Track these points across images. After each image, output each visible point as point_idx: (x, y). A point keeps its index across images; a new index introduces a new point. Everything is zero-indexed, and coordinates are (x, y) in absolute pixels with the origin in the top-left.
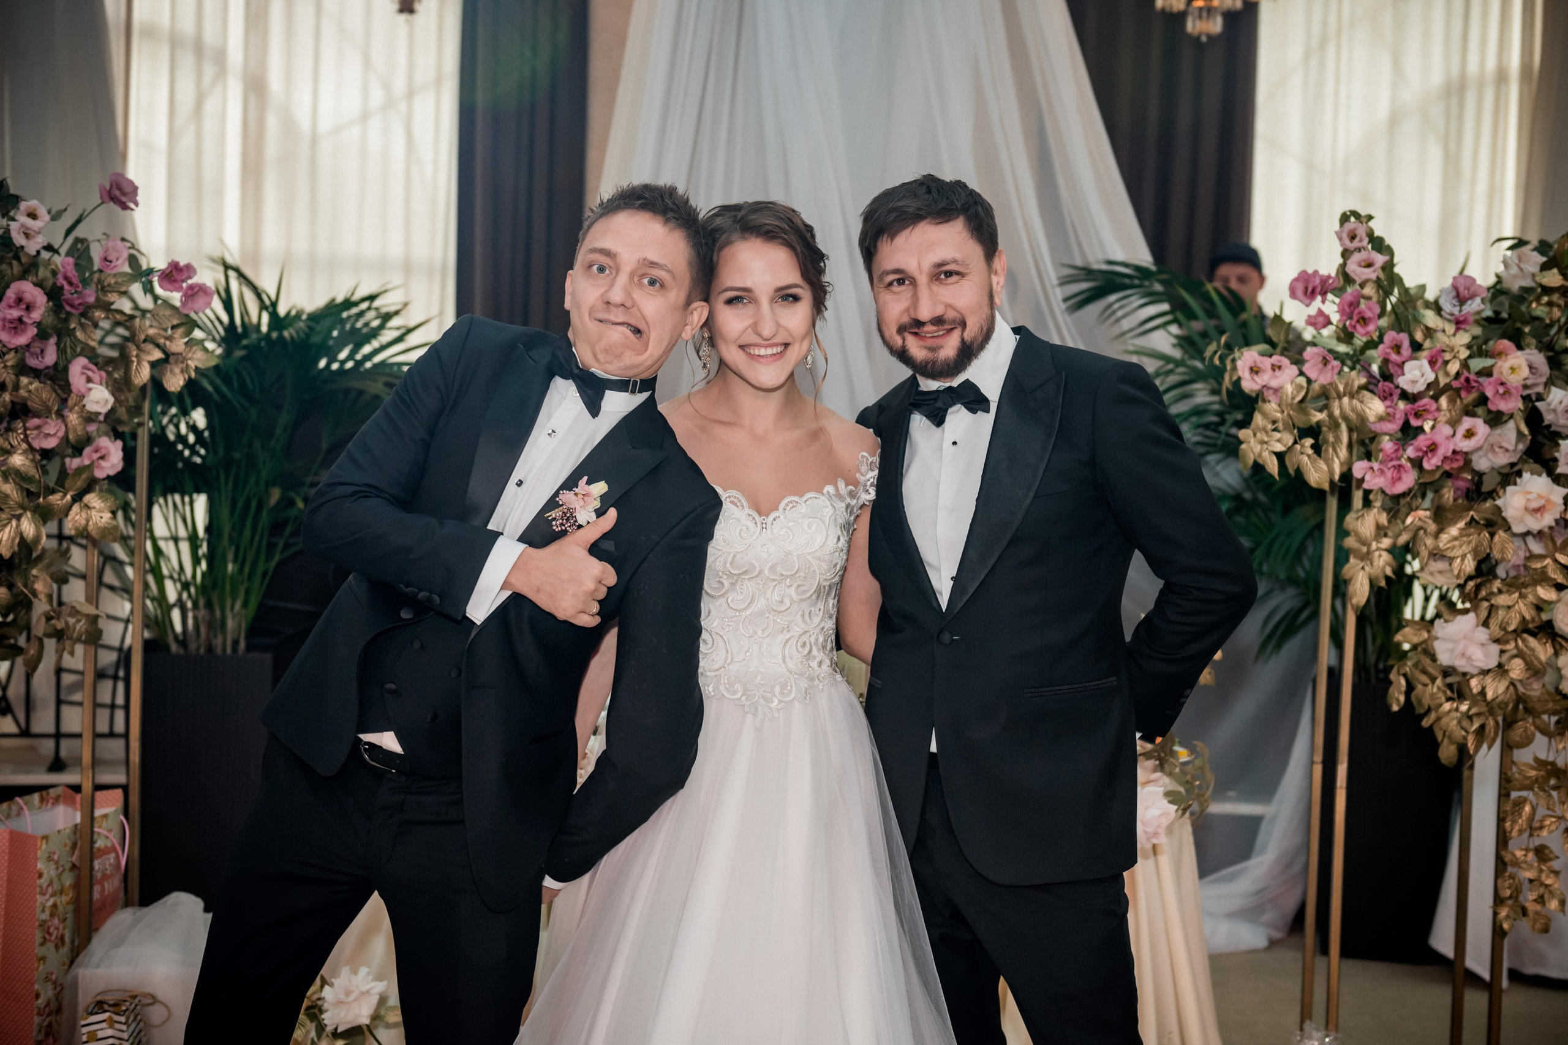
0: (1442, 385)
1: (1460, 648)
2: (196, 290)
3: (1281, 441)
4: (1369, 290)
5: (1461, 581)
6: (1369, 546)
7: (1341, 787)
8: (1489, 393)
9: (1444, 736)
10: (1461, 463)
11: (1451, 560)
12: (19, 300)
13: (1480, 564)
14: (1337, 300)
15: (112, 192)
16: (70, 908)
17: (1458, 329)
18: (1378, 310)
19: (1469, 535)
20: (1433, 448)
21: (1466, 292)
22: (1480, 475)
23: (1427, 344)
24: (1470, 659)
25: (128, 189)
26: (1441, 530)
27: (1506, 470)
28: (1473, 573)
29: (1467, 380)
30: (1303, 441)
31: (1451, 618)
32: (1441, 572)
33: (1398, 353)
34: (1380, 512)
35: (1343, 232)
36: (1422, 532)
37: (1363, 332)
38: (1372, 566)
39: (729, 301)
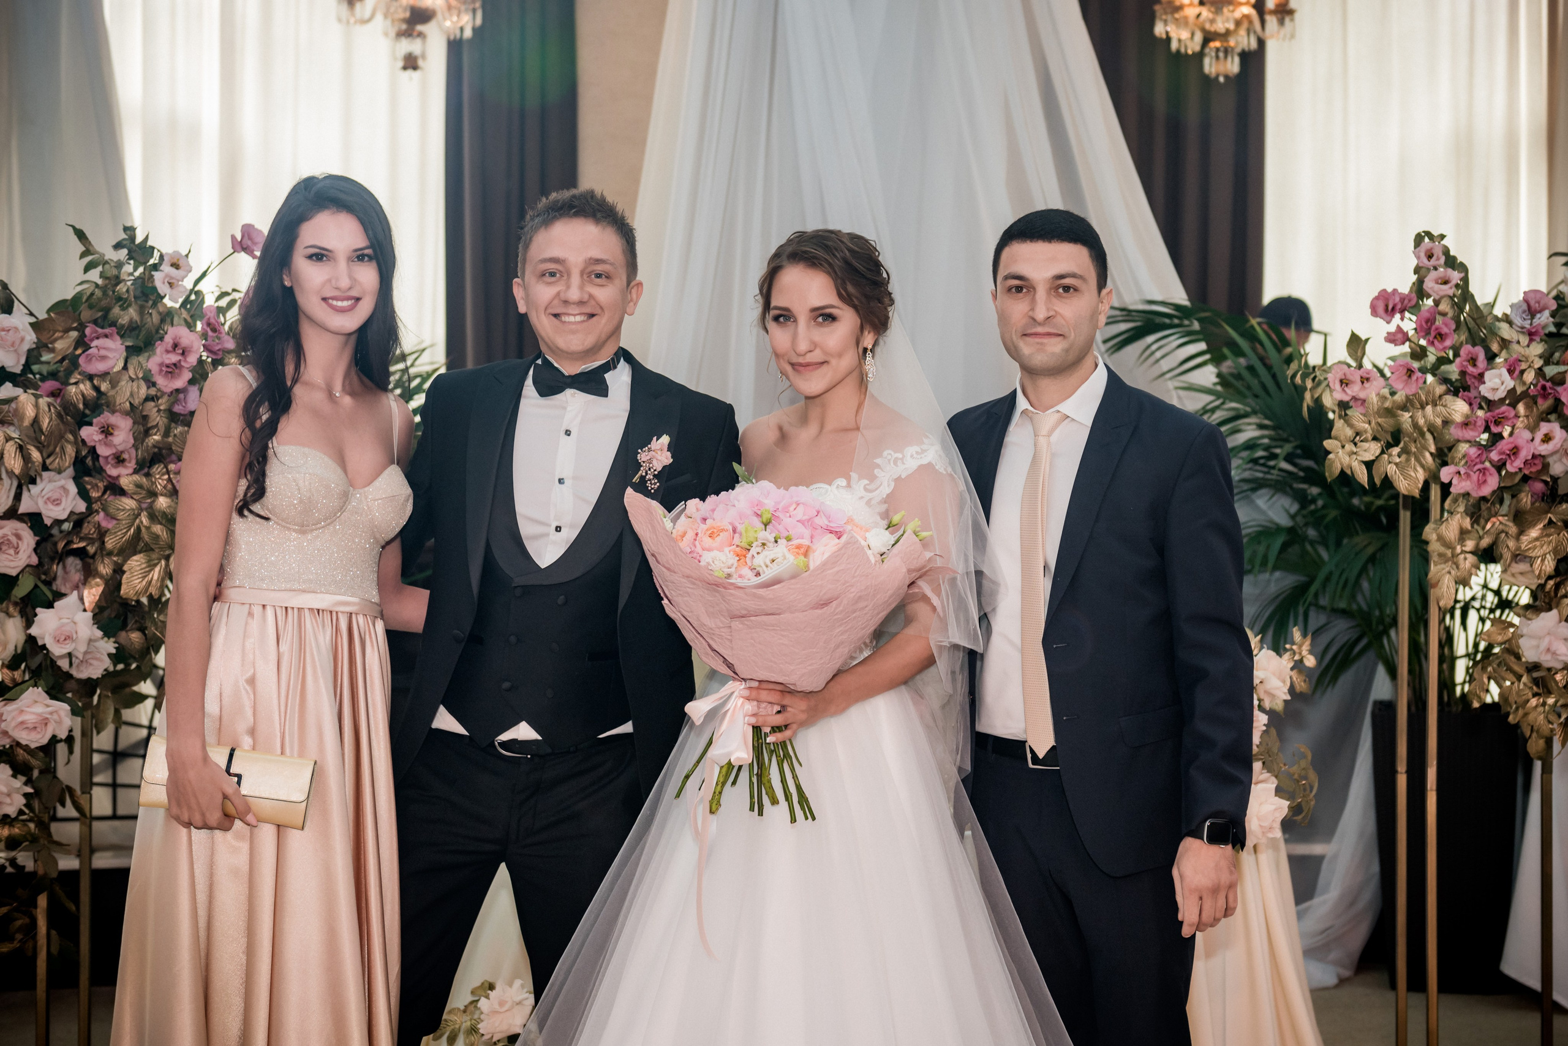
0: (1519, 392)
1: (1544, 644)
3: (1371, 450)
4: (1444, 306)
5: (1542, 581)
6: (1453, 549)
7: (1431, 790)
8: (1564, 399)
9: (1532, 731)
10: (1539, 467)
11: (1531, 561)
12: (176, 345)
13: (1560, 562)
14: (1414, 318)
15: (243, 242)
17: (1531, 340)
18: (1454, 327)
19: (1548, 535)
20: (1514, 452)
21: (1537, 305)
22: (1556, 479)
23: (1503, 355)
24: (1554, 653)
26: (1521, 532)
28: (1553, 573)
29: (1544, 388)
30: (1390, 451)
31: (1534, 617)
32: (1521, 573)
33: (1475, 365)
34: (1462, 516)
35: (1419, 251)
36: (1503, 535)
37: (1441, 347)
38: (1458, 568)
39: (776, 320)
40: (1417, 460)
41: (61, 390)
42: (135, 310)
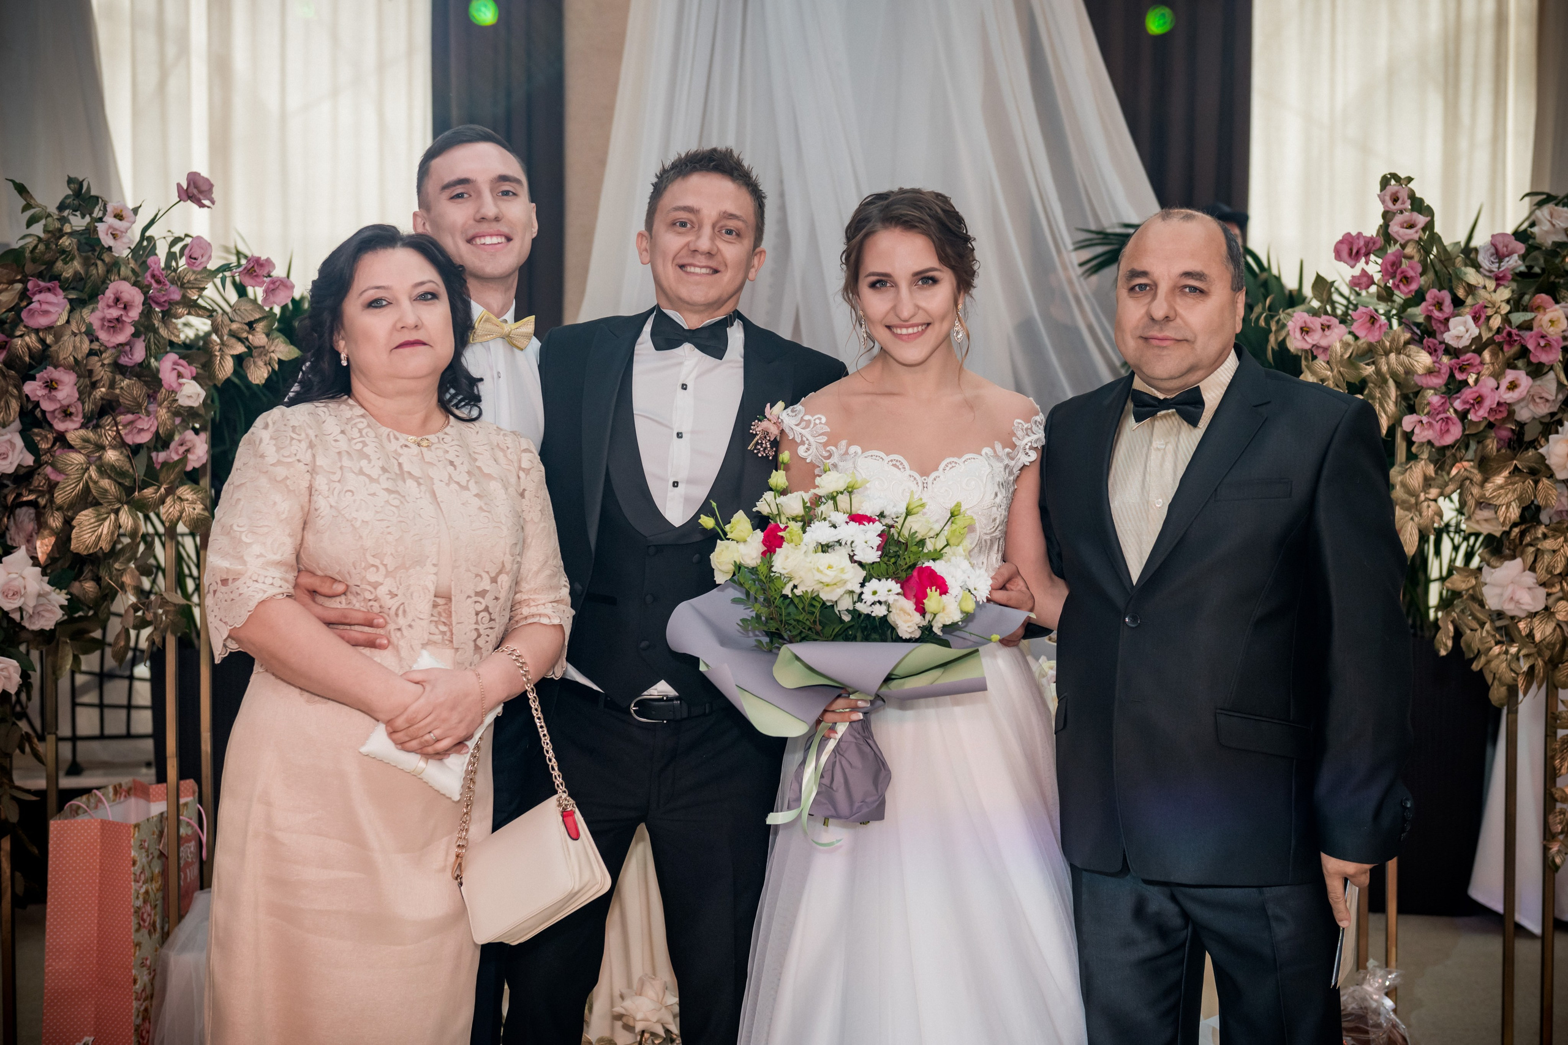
0: (1484, 340)
1: (1508, 593)
2: (277, 284)
4: (1410, 250)
5: (1507, 529)
6: (1417, 497)
8: (1531, 347)
9: (1494, 678)
10: (1505, 414)
11: (1496, 508)
12: (117, 300)
13: (1524, 510)
14: (1380, 261)
15: (189, 190)
16: (160, 895)
17: (1498, 285)
18: (1420, 270)
19: (1513, 483)
20: (1479, 400)
21: (1505, 249)
22: (1521, 425)
23: (1469, 301)
24: (1518, 602)
25: (205, 188)
26: (1486, 480)
27: (1547, 420)
28: (1518, 520)
29: (1509, 334)
31: (1498, 564)
32: (1486, 520)
33: (1441, 310)
34: (1426, 464)
35: (1385, 195)
36: (1468, 482)
37: (1406, 290)
38: (1421, 515)
39: (873, 285)
41: (6, 342)
42: (79, 263)
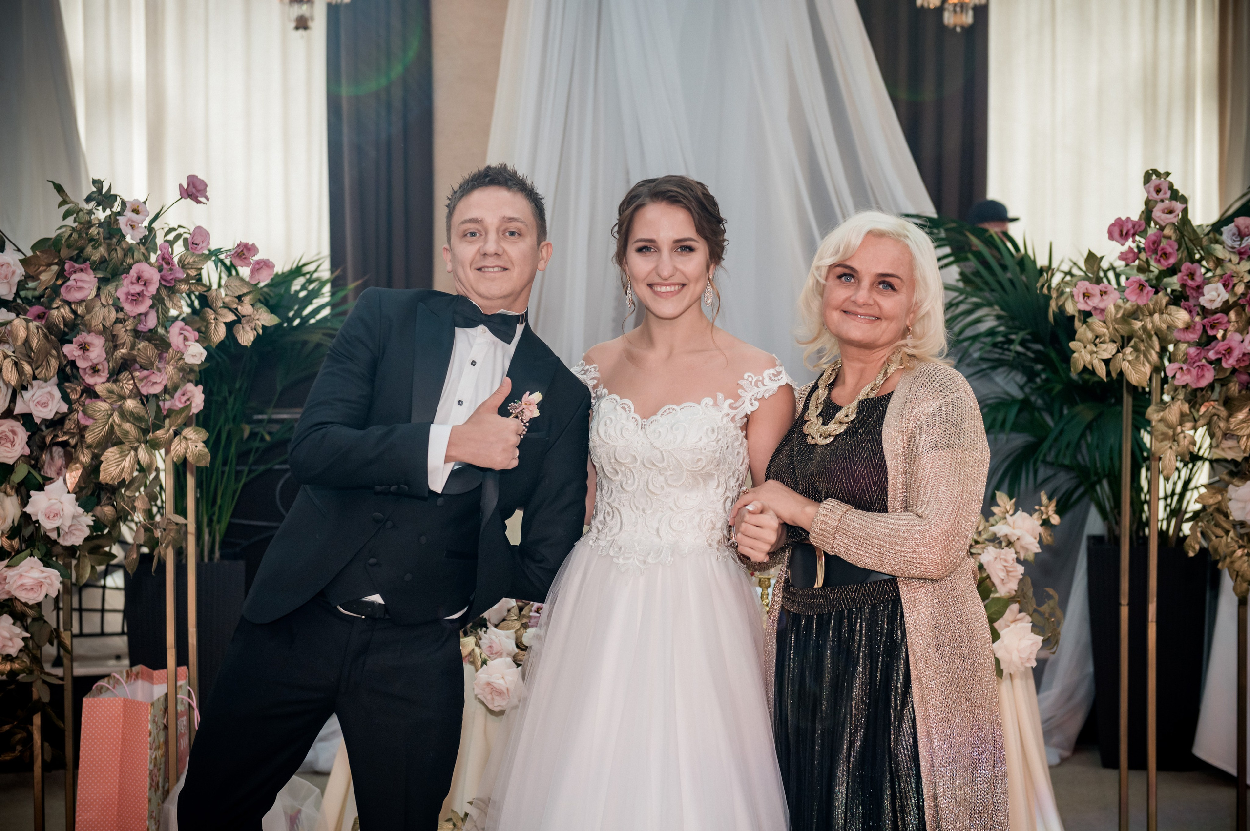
0: (1231, 302)
2: (262, 264)
3: (1108, 350)
4: (1168, 231)
5: (1247, 455)
6: (1175, 429)
9: (1237, 575)
10: (1247, 363)
11: (1238, 438)
12: (139, 278)
14: (1143, 240)
15: (189, 189)
17: (1241, 259)
18: (1176, 247)
20: (1228, 351)
21: (1246, 230)
25: (201, 187)
26: (1230, 416)
30: (1124, 350)
31: (1240, 484)
32: (1230, 448)
33: (1193, 279)
34: (1182, 403)
35: (1149, 187)
36: (1216, 418)
37: (1166, 264)
38: (1178, 445)
39: (640, 250)
40: (1145, 356)
41: (45, 313)
42: (104, 248)
